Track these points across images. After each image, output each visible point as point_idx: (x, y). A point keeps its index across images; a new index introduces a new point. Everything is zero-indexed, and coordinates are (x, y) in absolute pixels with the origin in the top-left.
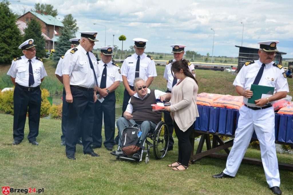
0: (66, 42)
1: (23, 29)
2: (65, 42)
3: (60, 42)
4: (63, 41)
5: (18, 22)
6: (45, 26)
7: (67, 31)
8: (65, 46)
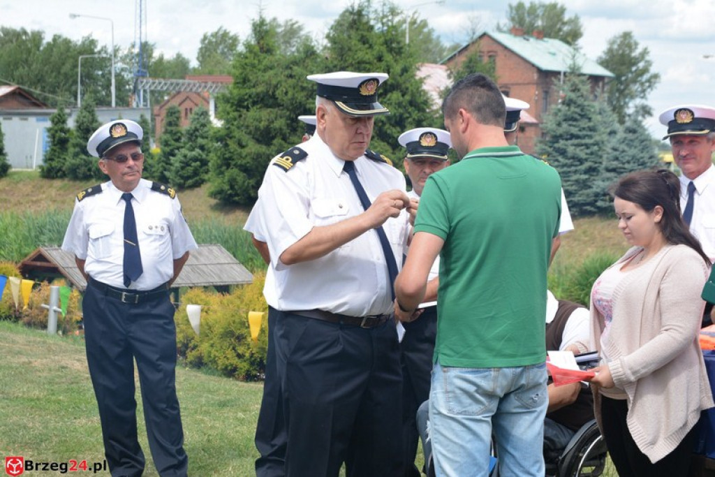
0: (574, 126)
1: (438, 89)
2: (570, 125)
3: (554, 126)
4: (565, 125)
5: (423, 69)
6: (536, 76)
7: (579, 90)
8: (571, 139)
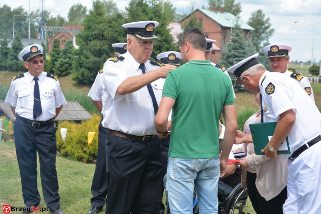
0: (237, 52)
1: (176, 34)
2: (235, 51)
3: (228, 52)
4: (233, 51)
5: (170, 25)
6: (220, 29)
7: (239, 36)
8: (235, 57)
